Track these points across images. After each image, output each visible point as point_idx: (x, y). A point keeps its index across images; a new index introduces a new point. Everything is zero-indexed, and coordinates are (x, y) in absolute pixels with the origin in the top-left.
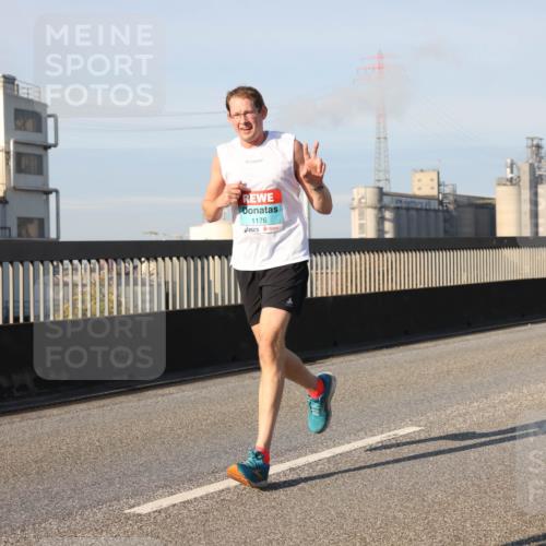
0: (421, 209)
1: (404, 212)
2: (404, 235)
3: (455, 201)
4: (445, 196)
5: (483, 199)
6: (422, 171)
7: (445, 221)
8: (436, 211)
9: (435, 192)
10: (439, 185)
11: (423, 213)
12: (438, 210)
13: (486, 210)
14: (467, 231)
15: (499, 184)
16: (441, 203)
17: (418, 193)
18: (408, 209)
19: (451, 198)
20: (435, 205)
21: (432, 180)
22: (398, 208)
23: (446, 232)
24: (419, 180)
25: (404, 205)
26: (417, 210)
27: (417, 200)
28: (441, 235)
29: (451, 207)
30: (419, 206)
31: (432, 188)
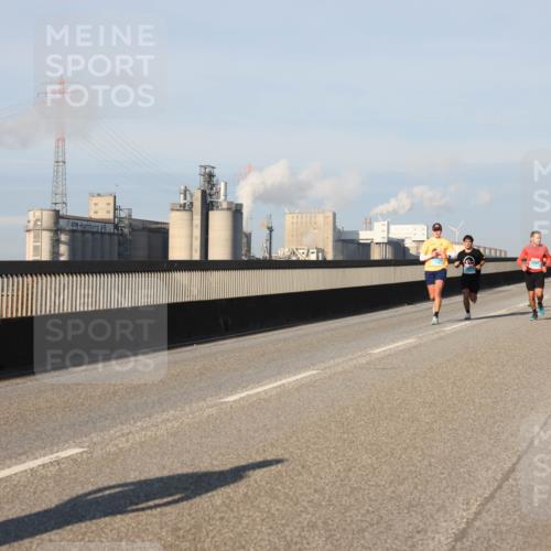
0: (97, 232)
1: (79, 235)
2: (79, 258)
3: (130, 225)
4: (121, 219)
5: (157, 223)
6: (99, 195)
7: (119, 244)
8: (110, 234)
9: (111, 216)
10: (115, 209)
11: (98, 236)
12: (114, 233)
13: (159, 234)
14: (141, 254)
15: (173, 210)
16: (116, 227)
17: (94, 216)
18: (83, 232)
19: (127, 222)
20: (110, 228)
21: (108, 204)
22: (73, 231)
23: (119, 255)
24: (96, 204)
25: (79, 228)
26: (93, 233)
27: (93, 224)
28: (116, 258)
29: (126, 231)
30: (95, 230)
31: (108, 212)
